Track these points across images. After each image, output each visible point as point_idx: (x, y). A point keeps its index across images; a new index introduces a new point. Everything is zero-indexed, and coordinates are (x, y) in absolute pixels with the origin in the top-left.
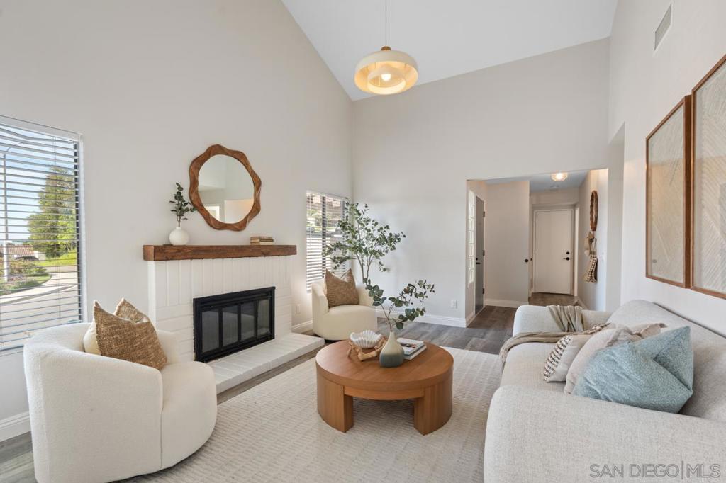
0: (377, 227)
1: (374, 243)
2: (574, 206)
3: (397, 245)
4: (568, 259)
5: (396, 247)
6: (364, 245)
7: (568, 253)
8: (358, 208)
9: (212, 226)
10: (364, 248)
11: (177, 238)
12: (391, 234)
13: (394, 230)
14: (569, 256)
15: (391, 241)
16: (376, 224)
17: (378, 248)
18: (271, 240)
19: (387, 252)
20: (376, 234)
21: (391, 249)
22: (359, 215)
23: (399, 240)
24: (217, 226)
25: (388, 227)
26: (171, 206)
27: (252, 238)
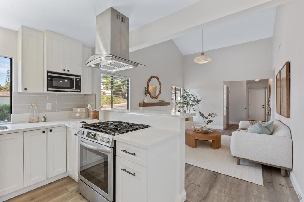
0: (193, 97)
1: (192, 102)
2: (266, 88)
3: (199, 103)
4: (263, 108)
6: (189, 102)
7: (263, 106)
8: (187, 91)
9: (151, 98)
10: (189, 103)
11: (146, 101)
12: (197, 99)
13: (199, 98)
14: (264, 107)
15: (197, 101)
16: (193, 96)
17: (193, 103)
18: (164, 101)
19: (196, 105)
20: (192, 99)
22: (187, 93)
23: (200, 101)
24: (152, 97)
25: (196, 97)
26: (144, 93)
27: (159, 101)
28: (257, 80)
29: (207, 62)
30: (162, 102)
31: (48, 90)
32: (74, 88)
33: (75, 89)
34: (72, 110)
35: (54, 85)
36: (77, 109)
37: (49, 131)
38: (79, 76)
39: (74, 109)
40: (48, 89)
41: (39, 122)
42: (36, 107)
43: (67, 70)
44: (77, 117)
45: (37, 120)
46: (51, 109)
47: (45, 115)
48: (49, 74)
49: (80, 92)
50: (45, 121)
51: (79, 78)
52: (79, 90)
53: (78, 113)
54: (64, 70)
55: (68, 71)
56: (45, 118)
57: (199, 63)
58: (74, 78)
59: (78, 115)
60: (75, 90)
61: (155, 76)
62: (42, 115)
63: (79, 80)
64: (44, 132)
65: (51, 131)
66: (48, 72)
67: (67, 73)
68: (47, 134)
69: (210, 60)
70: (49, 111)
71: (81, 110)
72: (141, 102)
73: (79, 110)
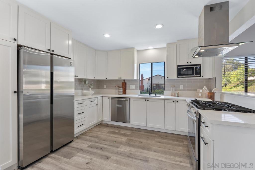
31: (178, 77)
32: (195, 74)
34: (196, 91)
35: (181, 74)
36: (200, 90)
39: (198, 90)
41: (175, 96)
42: (174, 88)
44: (199, 96)
45: (174, 95)
46: (183, 89)
47: (178, 92)
50: (178, 96)
51: (199, 66)
52: (199, 76)
53: (200, 93)
54: (187, 63)
56: (178, 94)
58: (195, 67)
59: (200, 95)
60: (196, 76)
62: (177, 92)
63: (199, 68)
64: (174, 102)
65: (177, 102)
66: (178, 66)
67: (190, 64)
68: (175, 104)
70: (181, 90)
71: (202, 91)
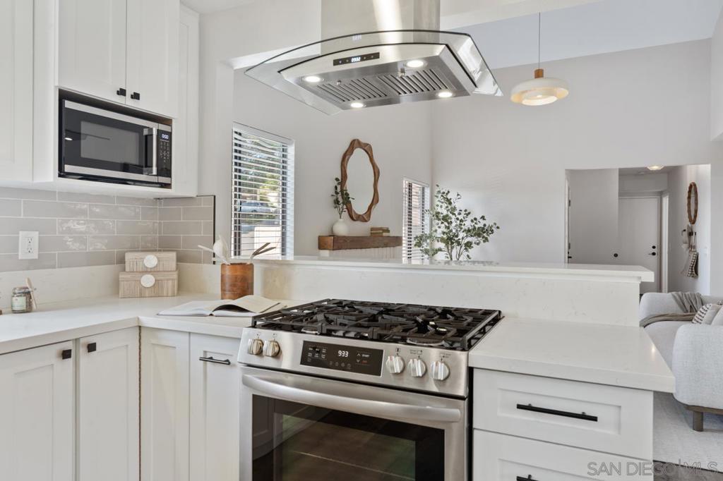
0: (471, 217)
1: (465, 234)
3: (491, 237)
4: (654, 254)
5: (489, 238)
7: (654, 247)
8: (449, 197)
9: (351, 217)
10: (456, 239)
11: (343, 228)
12: (485, 225)
13: (489, 222)
14: (655, 251)
15: (482, 233)
16: (470, 213)
17: (469, 239)
18: (388, 231)
19: (478, 244)
20: (468, 224)
21: (484, 241)
22: (450, 203)
23: (492, 231)
24: (354, 217)
25: (483, 218)
26: (332, 199)
27: (372, 229)
28: (655, 168)
29: (552, 99)
30: (385, 234)
31: (62, 174)
32: (154, 171)
33: (157, 175)
34: (122, 261)
35: (84, 154)
36: (142, 259)
37: (86, 349)
38: (167, 121)
39: (129, 257)
40: (61, 168)
43: (129, 93)
44: (144, 289)
46: (37, 254)
47: (26, 281)
48: (69, 104)
49: (167, 186)
50: (29, 308)
51: (168, 129)
52: (168, 180)
53: (147, 271)
54: (122, 92)
55: (136, 96)
56: (28, 295)
57: (525, 102)
58: (155, 127)
59: (148, 281)
61: (363, 140)
62: (14, 281)
63: (167, 137)
64: (66, 354)
65: (91, 348)
66: (64, 96)
67: (127, 102)
69: (564, 92)
70: (31, 265)
71: (158, 258)
72: (324, 231)
73: (151, 260)
